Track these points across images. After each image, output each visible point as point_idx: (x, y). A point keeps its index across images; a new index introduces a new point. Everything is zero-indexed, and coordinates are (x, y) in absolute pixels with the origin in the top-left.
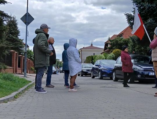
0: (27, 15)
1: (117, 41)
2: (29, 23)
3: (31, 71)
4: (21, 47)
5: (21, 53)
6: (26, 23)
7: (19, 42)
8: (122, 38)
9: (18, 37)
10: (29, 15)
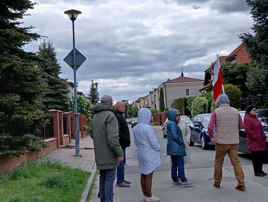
0: (75, 52)
1: (226, 70)
2: (78, 66)
3: (84, 133)
4: (64, 93)
5: (66, 102)
6: (72, 67)
7: (61, 85)
8: (235, 64)
9: (58, 75)
10: (78, 53)
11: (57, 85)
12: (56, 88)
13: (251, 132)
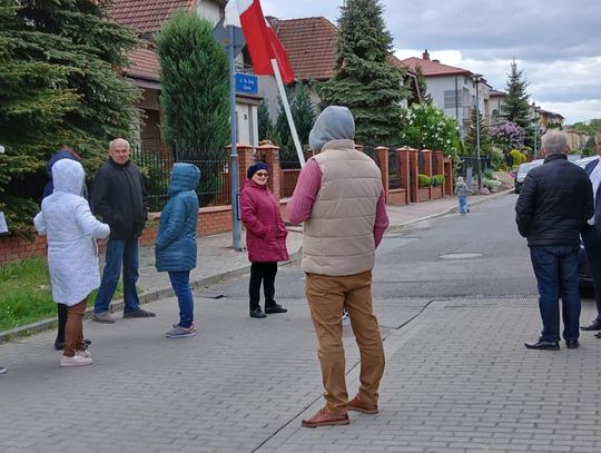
11: (377, 82)
12: (376, 88)
13: (255, 218)
